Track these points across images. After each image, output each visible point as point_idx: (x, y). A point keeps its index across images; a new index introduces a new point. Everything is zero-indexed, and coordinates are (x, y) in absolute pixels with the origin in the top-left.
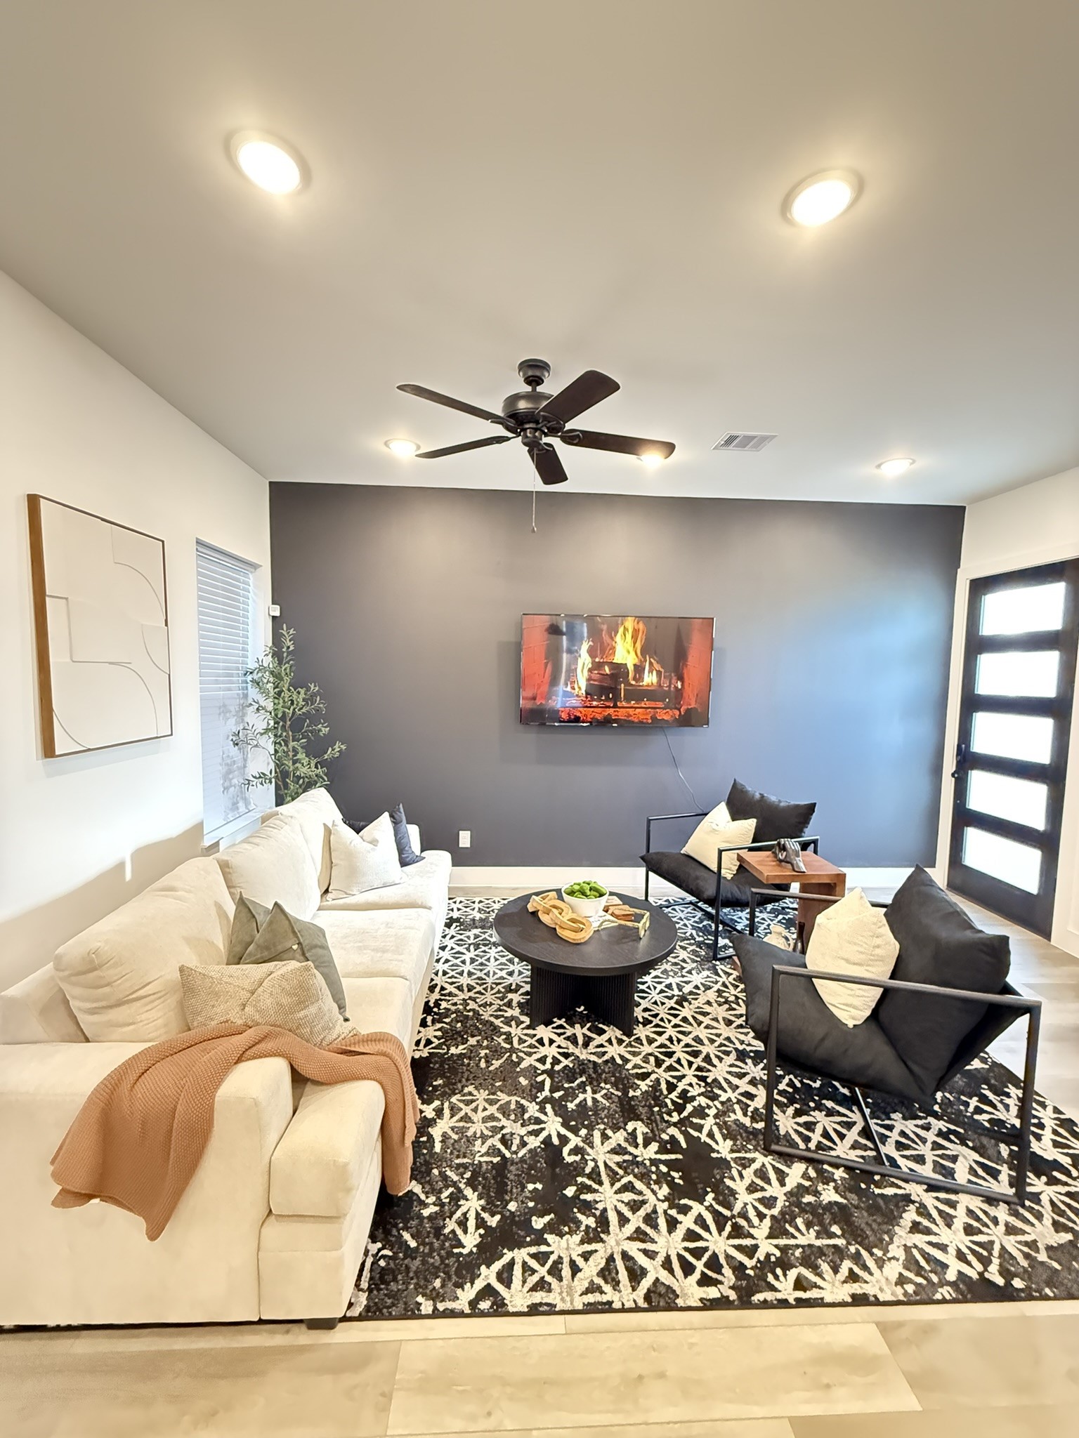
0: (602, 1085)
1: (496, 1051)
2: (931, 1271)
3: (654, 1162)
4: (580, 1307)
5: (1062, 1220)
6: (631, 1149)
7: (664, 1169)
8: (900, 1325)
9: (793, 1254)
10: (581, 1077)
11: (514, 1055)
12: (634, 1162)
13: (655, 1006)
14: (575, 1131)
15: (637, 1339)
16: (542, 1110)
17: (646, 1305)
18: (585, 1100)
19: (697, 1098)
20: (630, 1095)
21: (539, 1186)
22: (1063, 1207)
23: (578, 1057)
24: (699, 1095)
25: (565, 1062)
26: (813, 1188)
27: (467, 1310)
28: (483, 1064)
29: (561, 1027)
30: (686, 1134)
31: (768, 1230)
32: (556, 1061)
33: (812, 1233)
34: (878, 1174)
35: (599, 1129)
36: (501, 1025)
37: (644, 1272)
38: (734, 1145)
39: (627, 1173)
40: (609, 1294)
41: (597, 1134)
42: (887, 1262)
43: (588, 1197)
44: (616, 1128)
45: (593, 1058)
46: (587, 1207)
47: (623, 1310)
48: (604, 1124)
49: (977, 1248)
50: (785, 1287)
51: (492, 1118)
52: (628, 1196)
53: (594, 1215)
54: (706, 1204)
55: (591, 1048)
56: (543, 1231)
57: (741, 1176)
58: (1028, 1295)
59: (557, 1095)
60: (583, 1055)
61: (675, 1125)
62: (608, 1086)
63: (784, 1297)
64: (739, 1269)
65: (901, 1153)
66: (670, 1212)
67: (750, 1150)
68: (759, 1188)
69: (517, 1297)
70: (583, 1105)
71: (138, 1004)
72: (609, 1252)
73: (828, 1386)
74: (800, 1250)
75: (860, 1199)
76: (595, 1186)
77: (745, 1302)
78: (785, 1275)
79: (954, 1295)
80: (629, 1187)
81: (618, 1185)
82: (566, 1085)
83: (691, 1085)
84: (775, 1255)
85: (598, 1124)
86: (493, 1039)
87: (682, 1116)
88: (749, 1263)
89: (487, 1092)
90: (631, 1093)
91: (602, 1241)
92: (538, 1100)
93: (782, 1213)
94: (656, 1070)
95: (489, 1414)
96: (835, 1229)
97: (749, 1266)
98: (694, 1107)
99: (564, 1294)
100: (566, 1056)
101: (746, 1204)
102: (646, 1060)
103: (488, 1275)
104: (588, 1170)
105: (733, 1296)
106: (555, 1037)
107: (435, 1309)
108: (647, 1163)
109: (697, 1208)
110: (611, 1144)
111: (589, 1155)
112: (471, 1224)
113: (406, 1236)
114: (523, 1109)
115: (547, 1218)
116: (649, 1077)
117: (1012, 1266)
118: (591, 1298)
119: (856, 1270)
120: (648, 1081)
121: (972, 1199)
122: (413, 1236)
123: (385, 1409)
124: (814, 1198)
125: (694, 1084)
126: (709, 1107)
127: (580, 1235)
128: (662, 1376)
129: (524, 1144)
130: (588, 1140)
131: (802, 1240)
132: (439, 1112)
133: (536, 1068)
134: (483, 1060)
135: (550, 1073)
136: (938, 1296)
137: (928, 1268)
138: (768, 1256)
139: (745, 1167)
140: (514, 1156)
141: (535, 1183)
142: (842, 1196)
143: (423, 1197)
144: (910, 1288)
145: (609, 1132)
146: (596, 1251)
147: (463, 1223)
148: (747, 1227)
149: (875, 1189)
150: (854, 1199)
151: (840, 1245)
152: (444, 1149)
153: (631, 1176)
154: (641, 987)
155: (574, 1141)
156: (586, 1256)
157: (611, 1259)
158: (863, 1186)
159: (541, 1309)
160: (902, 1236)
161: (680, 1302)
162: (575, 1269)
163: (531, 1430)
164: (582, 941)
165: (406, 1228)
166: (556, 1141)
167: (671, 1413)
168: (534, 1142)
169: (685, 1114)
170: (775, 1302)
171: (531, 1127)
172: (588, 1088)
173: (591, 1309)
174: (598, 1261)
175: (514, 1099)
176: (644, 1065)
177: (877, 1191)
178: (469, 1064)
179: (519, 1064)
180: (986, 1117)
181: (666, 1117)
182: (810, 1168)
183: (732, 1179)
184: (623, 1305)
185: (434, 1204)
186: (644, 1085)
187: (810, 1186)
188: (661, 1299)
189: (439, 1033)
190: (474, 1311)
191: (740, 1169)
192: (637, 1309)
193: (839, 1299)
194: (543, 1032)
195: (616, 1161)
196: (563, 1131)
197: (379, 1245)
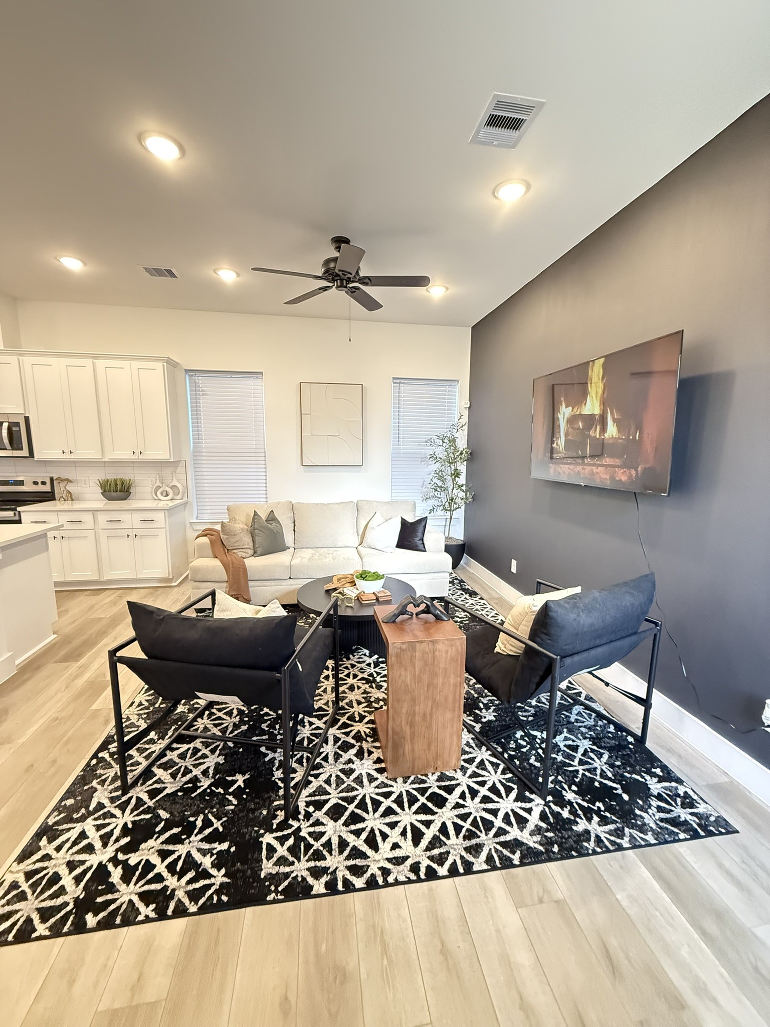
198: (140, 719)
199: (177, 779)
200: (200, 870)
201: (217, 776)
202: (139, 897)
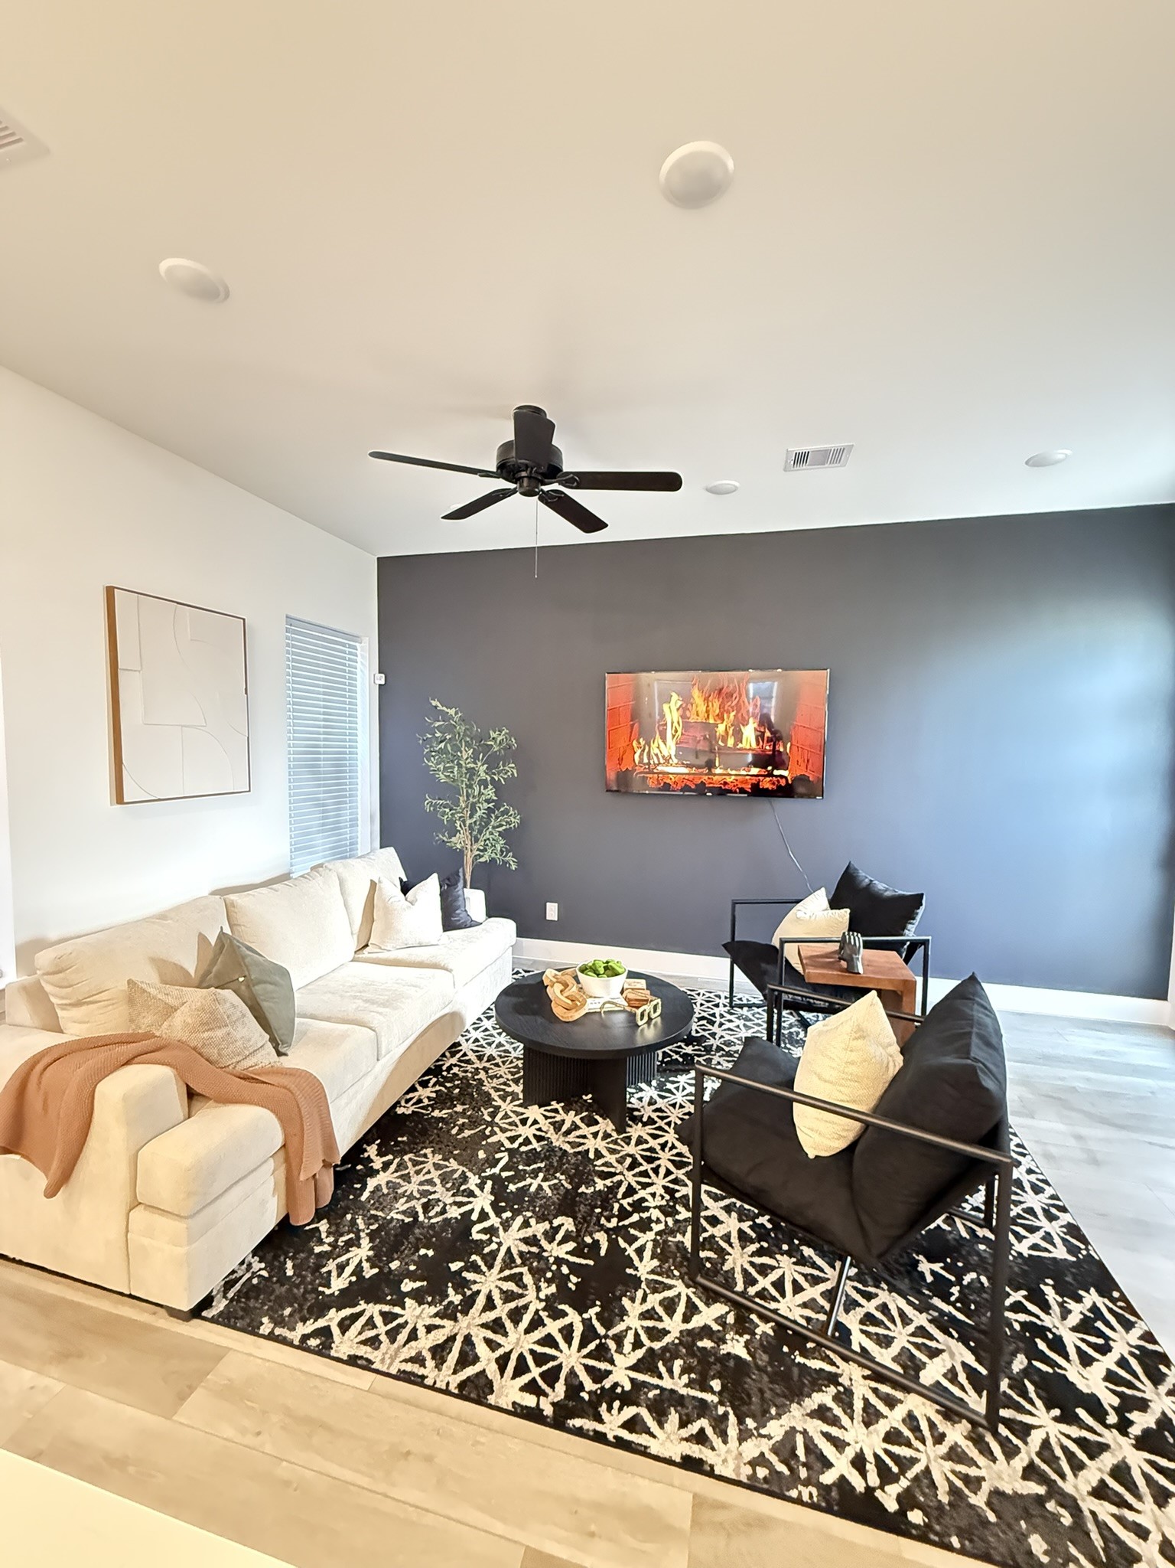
0: (558, 1175)
1: (475, 1122)
2: (804, 1465)
3: (559, 1261)
4: (394, 1371)
5: (1044, 1467)
6: (544, 1243)
7: (565, 1270)
8: (722, 1506)
9: (646, 1394)
10: (542, 1162)
11: (489, 1129)
12: (539, 1257)
13: (671, 1108)
14: (498, 1212)
15: (429, 1418)
16: (481, 1187)
17: (456, 1391)
18: (530, 1185)
19: (651, 1210)
20: (580, 1191)
21: (431, 1253)
22: (1059, 1452)
23: (552, 1143)
24: (655, 1208)
25: (535, 1145)
26: (720, 1335)
27: (296, 1342)
28: (454, 1131)
29: (556, 1111)
30: (613, 1244)
31: (635, 1361)
32: (527, 1142)
33: (685, 1379)
34: (813, 1341)
35: (524, 1216)
36: (496, 1098)
37: (476, 1359)
38: (660, 1266)
39: (523, 1264)
40: (429, 1370)
41: (519, 1220)
42: (753, 1438)
43: (469, 1276)
44: (541, 1219)
45: (567, 1147)
46: (461, 1284)
47: (433, 1388)
48: (534, 1212)
49: (888, 1460)
50: (613, 1422)
51: (430, 1182)
52: (510, 1286)
53: (464, 1294)
54: (586, 1316)
55: (571, 1138)
56: (408, 1294)
57: (644, 1300)
58: (922, 1535)
59: (504, 1174)
60: (558, 1141)
61: (607, 1231)
62: (563, 1177)
63: (604, 1431)
64: (574, 1388)
65: (864, 1328)
66: (541, 1313)
67: (674, 1276)
68: (656, 1316)
69: (345, 1345)
70: (523, 1191)
71: (92, 1006)
72: (455, 1331)
73: (592, 1535)
74: (658, 1392)
75: (770, 1363)
76: (484, 1268)
77: (558, 1422)
78: (620, 1409)
79: (815, 1499)
80: (517, 1279)
81: (507, 1273)
82: (521, 1167)
83: (653, 1195)
84: (623, 1387)
85: (528, 1210)
86: (480, 1109)
87: (620, 1224)
88: (589, 1385)
89: (441, 1157)
90: (583, 1189)
91: (455, 1320)
92: (483, 1174)
93: (664, 1349)
94: (625, 1172)
95: (259, 1434)
96: (716, 1384)
97: (587, 1389)
98: (641, 1218)
99: (388, 1356)
100: (539, 1139)
101: (629, 1328)
102: (620, 1161)
103: (333, 1317)
104: (487, 1250)
105: (548, 1411)
106: (541, 1119)
107: (272, 1332)
108: (552, 1260)
109: (573, 1317)
110: (528, 1233)
111: (498, 1237)
112: (349, 1270)
113: (289, 1264)
114: (464, 1179)
115: (418, 1284)
116: (612, 1177)
117: (924, 1495)
118: (409, 1367)
119: (709, 1431)
120: (608, 1182)
121: (924, 1404)
122: (293, 1267)
123: (182, 1398)
124: (713, 1344)
125: (658, 1194)
126: (658, 1221)
127: (438, 1309)
128: (429, 1459)
129: (443, 1211)
130: (506, 1225)
131: (667, 1383)
132: (386, 1166)
133: (503, 1145)
134: (457, 1128)
135: (512, 1152)
136: (794, 1494)
137: (803, 1458)
138: (616, 1385)
139: (655, 1291)
140: (426, 1221)
141: (428, 1249)
142: (749, 1353)
143: (324, 1235)
144: (762, 1472)
145: (533, 1221)
146: (443, 1327)
147: (341, 1268)
148: (613, 1352)
149: (798, 1357)
150: (763, 1358)
151: (709, 1401)
152: (368, 1199)
153: (526, 1268)
154: (669, 1086)
155: (494, 1220)
156: (430, 1329)
157: (452, 1339)
158: (785, 1349)
159: (359, 1362)
160: (796, 1417)
161: (491, 1399)
162: (413, 1336)
163: (282, 1460)
164: (571, 1020)
165: (293, 1258)
166: (475, 1217)
167: (414, 1496)
168: (454, 1213)
169: (626, 1222)
170: (591, 1433)
171: (459, 1199)
172: (541, 1175)
173: (405, 1377)
174: (438, 1337)
175: (462, 1168)
176: (615, 1164)
177: (799, 1359)
178: (442, 1128)
179: (489, 1137)
180: (1023, 1317)
181: (603, 1221)
182: (732, 1313)
183: (633, 1300)
184: (435, 1383)
185: (329, 1244)
186: (600, 1185)
187: (719, 1331)
188: (476, 1390)
189: (434, 1095)
190: (302, 1345)
191: (648, 1291)
192: (447, 1392)
193: (665, 1453)
194: (534, 1112)
195: (520, 1249)
196: (489, 1209)
197: (263, 1265)
198: (763, 1431)
199: (940, 1347)
200: (1092, 1316)
201: (927, 1292)
202: (1159, 1384)
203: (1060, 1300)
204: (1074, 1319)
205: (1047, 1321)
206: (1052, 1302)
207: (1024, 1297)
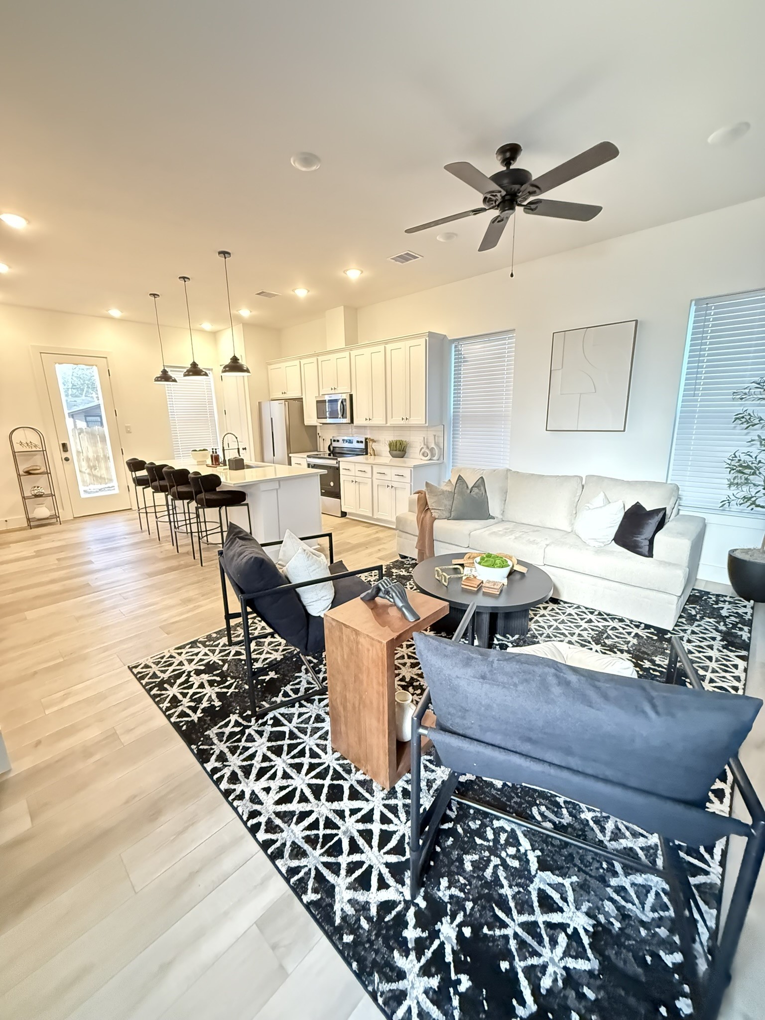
203: (212, 703)
204: (206, 698)
205: (217, 690)
206: (216, 700)
207: (228, 692)
